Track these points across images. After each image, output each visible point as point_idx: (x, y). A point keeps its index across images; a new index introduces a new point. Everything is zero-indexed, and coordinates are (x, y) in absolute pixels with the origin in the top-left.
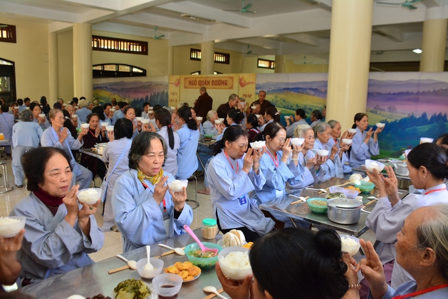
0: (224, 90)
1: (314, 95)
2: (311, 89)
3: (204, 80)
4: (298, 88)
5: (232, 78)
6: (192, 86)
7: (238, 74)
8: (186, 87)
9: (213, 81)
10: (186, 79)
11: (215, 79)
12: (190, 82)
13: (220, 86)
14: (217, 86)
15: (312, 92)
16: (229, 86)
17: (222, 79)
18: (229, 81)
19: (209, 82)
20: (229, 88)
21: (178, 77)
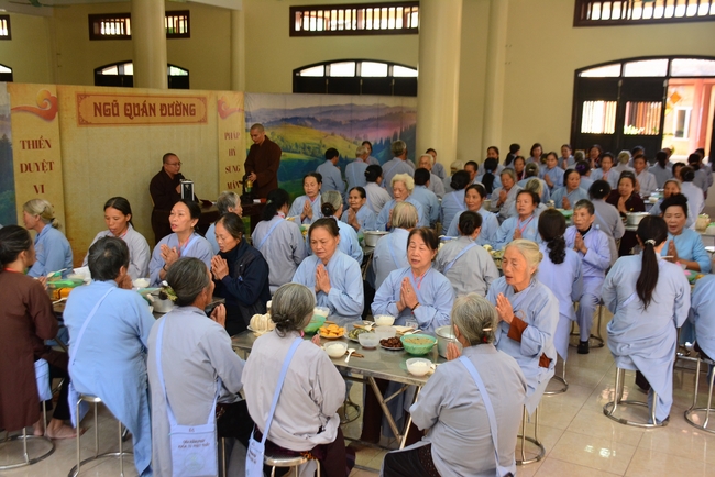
0: (189, 127)
1: (311, 127)
2: (309, 118)
3: (140, 102)
4: (296, 118)
5: (204, 99)
6: (104, 119)
7: (214, 92)
8: (82, 122)
9: (163, 106)
10: (81, 97)
11: (168, 102)
12: (96, 107)
13: (181, 118)
14: (175, 118)
15: (310, 123)
16: (198, 116)
17: (185, 102)
18: (198, 105)
19: (153, 109)
20: (200, 122)
21: (51, 89)
